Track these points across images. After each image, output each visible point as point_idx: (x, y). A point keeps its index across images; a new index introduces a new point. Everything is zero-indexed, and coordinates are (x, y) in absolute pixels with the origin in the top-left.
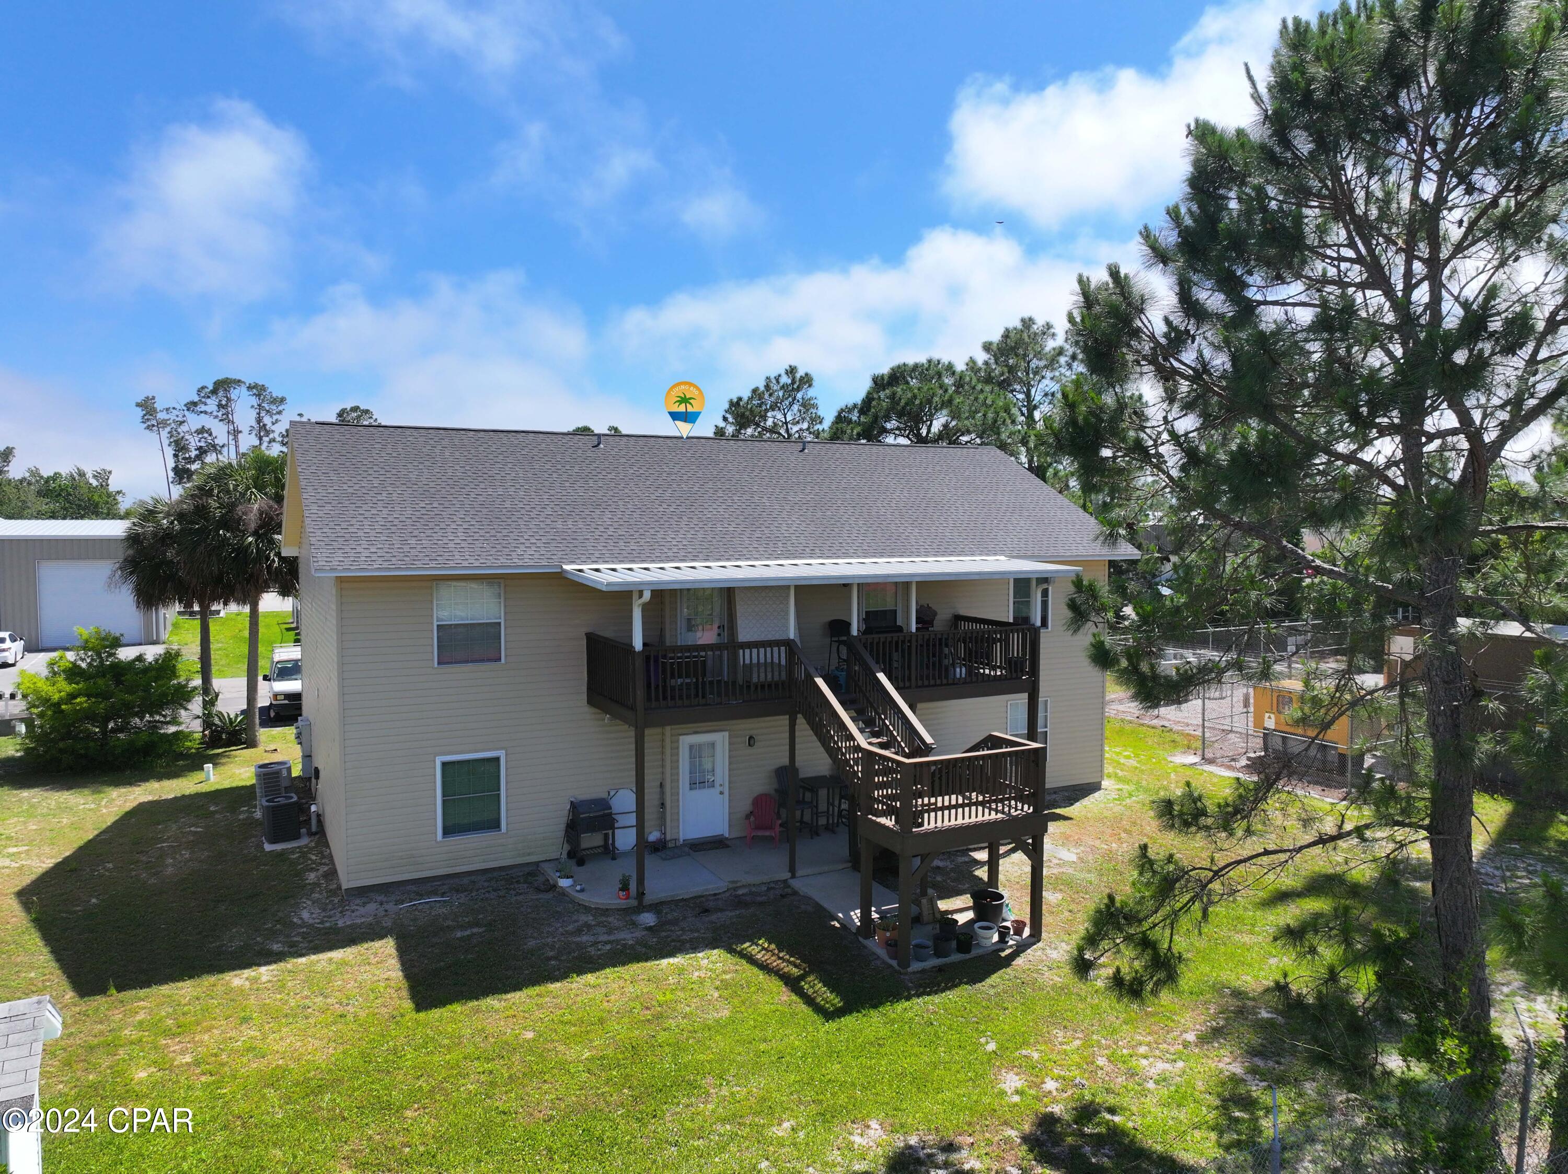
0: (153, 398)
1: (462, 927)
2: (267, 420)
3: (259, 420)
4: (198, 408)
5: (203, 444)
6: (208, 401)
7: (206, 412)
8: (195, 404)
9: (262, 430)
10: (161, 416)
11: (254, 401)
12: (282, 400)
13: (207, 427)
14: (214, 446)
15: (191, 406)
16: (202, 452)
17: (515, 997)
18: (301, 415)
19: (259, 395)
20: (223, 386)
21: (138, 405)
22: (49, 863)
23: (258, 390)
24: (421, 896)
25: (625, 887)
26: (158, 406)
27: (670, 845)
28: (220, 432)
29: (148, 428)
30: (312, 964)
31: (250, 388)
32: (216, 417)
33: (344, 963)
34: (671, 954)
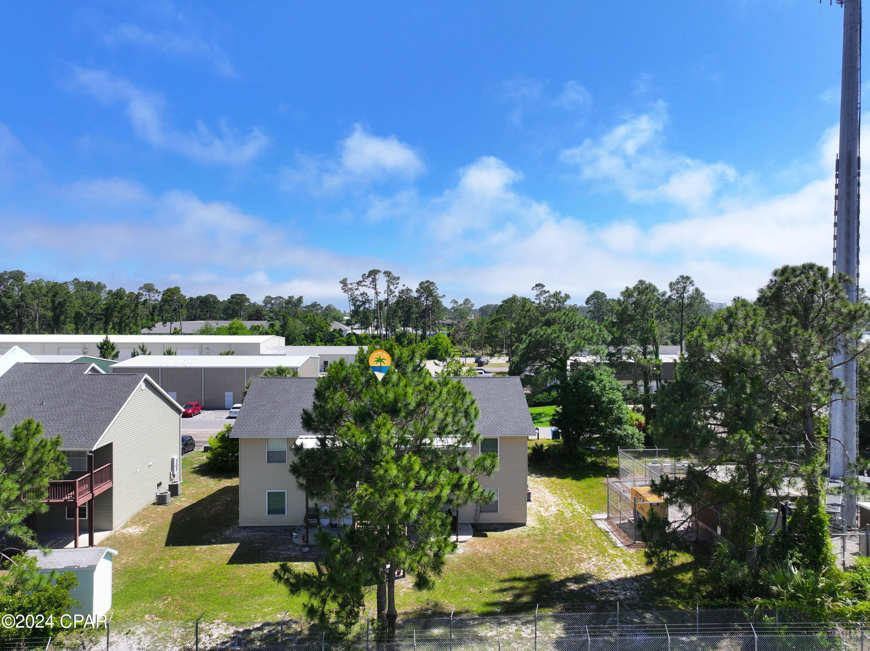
0: (347, 279)
1: (258, 543)
2: (392, 287)
3: (388, 287)
4: (362, 284)
5: (364, 300)
6: (366, 280)
7: (365, 286)
8: (361, 282)
9: (390, 292)
10: (350, 286)
11: (386, 279)
12: (398, 278)
13: (366, 292)
14: (368, 300)
15: (359, 283)
16: (364, 303)
17: (251, 566)
18: (404, 285)
19: (388, 276)
20: (373, 273)
21: (341, 282)
23: (388, 274)
24: (259, 531)
25: (303, 539)
26: (349, 282)
28: (371, 293)
29: (344, 292)
30: (216, 547)
31: (385, 273)
32: (369, 287)
33: (223, 548)
34: (299, 562)
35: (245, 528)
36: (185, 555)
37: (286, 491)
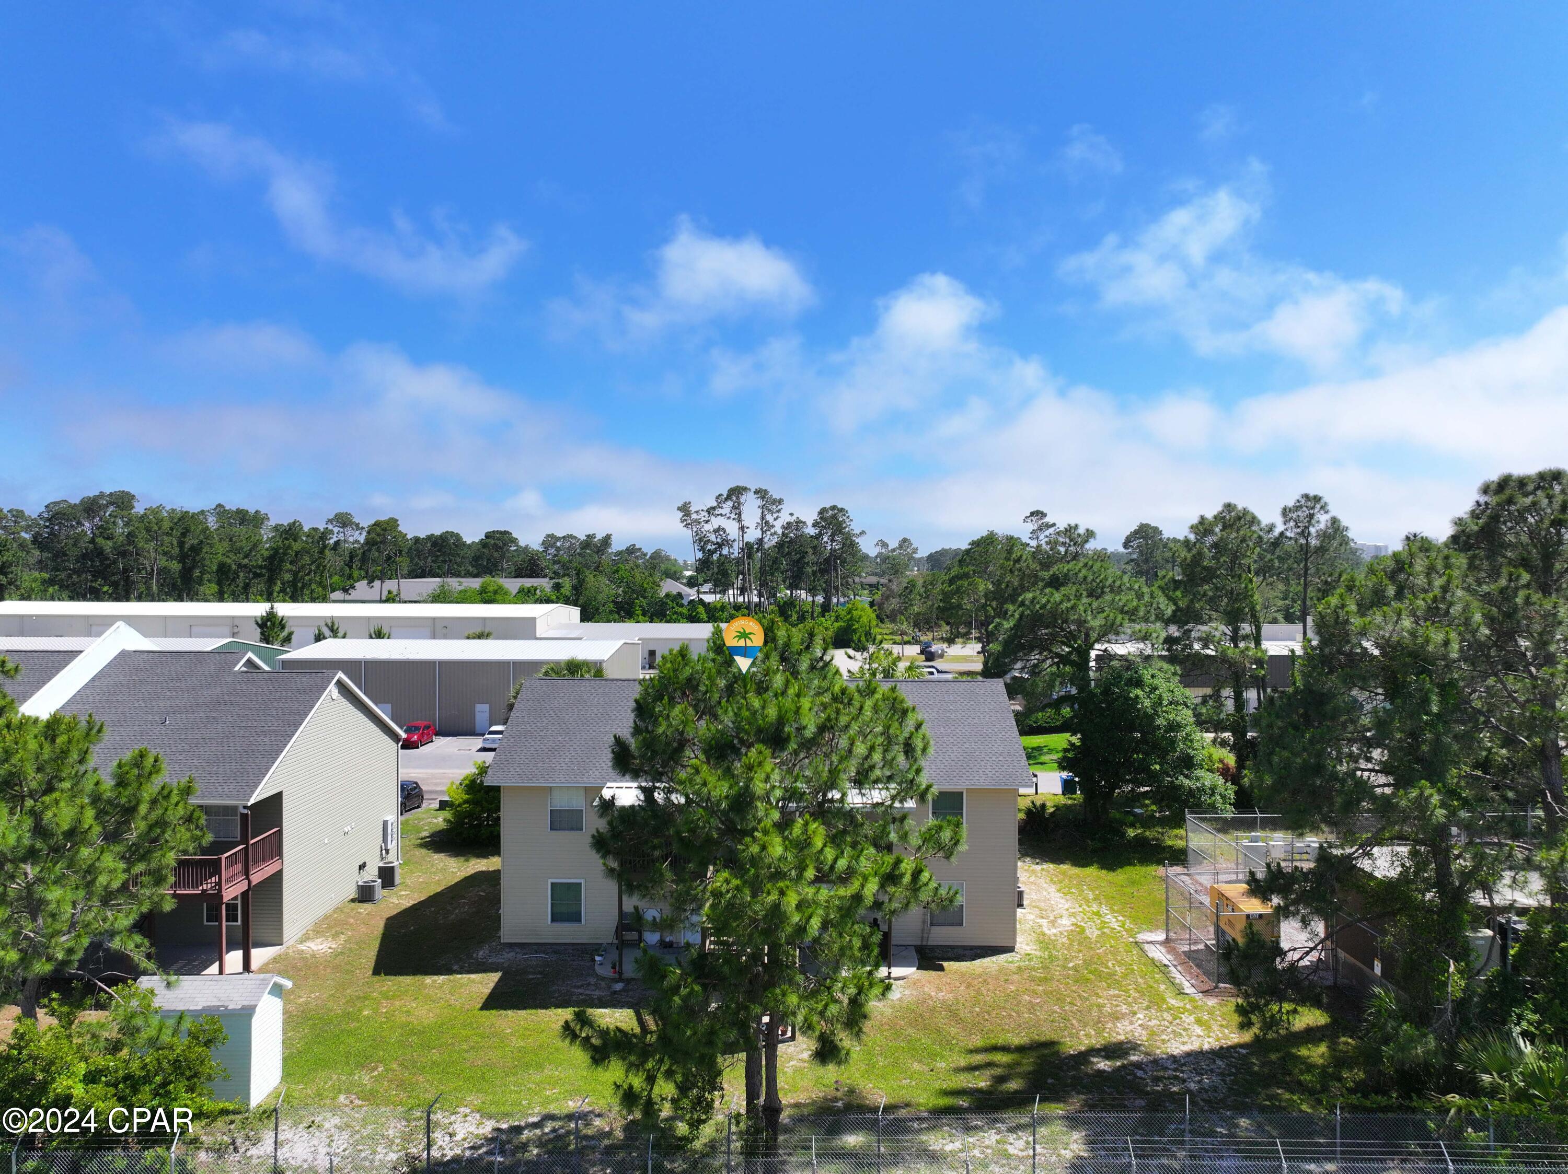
0: (690, 503)
1: (533, 973)
2: (769, 518)
3: (763, 517)
4: (716, 512)
5: (719, 540)
6: (724, 506)
7: (721, 515)
8: (714, 508)
9: (765, 526)
10: (694, 516)
11: (759, 502)
12: (780, 501)
13: (723, 526)
14: (727, 541)
15: (711, 511)
16: (720, 546)
17: (522, 1013)
18: (791, 514)
19: (763, 498)
20: (736, 492)
21: (679, 509)
22: (412, 903)
23: (761, 493)
24: (536, 952)
25: (614, 967)
26: (693, 509)
27: (675, 945)
28: (732, 529)
29: (685, 526)
30: (461, 978)
31: (756, 492)
32: (729, 518)
33: (473, 981)
34: (606, 1008)
35: (511, 945)
36: (406, 991)
37: (583, 881)
